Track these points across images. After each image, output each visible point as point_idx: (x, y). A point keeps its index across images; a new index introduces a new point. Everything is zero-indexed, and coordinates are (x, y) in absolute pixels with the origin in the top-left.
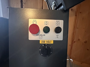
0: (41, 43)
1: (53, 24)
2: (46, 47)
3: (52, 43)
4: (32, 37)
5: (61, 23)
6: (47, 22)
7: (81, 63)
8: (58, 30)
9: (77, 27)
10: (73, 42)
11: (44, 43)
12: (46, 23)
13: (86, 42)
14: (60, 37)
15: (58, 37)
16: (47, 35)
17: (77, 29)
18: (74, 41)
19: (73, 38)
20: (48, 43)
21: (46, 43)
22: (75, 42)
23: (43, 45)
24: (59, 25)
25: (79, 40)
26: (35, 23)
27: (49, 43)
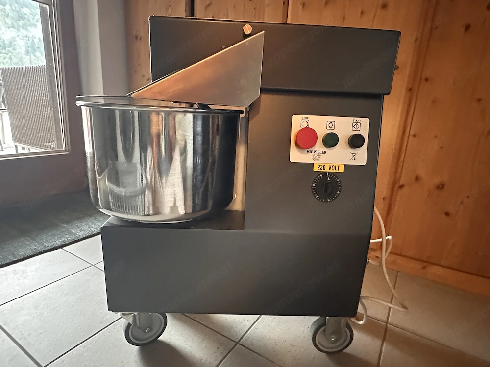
0: (315, 169)
1: (344, 126)
2: (329, 179)
3: (342, 170)
4: (297, 156)
5: (364, 126)
6: (333, 123)
7: (424, 267)
8: (355, 141)
9: (412, 133)
10: (397, 186)
11: (323, 170)
12: (331, 125)
13: (441, 187)
14: (360, 157)
15: (356, 157)
16: (330, 151)
17: (411, 138)
18: (401, 183)
19: (396, 172)
20: (331, 171)
21: (327, 170)
22: (401, 187)
23: (321, 176)
24: (358, 129)
25: (417, 178)
26: (305, 125)
27: (334, 171)
